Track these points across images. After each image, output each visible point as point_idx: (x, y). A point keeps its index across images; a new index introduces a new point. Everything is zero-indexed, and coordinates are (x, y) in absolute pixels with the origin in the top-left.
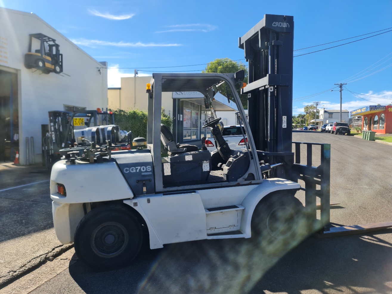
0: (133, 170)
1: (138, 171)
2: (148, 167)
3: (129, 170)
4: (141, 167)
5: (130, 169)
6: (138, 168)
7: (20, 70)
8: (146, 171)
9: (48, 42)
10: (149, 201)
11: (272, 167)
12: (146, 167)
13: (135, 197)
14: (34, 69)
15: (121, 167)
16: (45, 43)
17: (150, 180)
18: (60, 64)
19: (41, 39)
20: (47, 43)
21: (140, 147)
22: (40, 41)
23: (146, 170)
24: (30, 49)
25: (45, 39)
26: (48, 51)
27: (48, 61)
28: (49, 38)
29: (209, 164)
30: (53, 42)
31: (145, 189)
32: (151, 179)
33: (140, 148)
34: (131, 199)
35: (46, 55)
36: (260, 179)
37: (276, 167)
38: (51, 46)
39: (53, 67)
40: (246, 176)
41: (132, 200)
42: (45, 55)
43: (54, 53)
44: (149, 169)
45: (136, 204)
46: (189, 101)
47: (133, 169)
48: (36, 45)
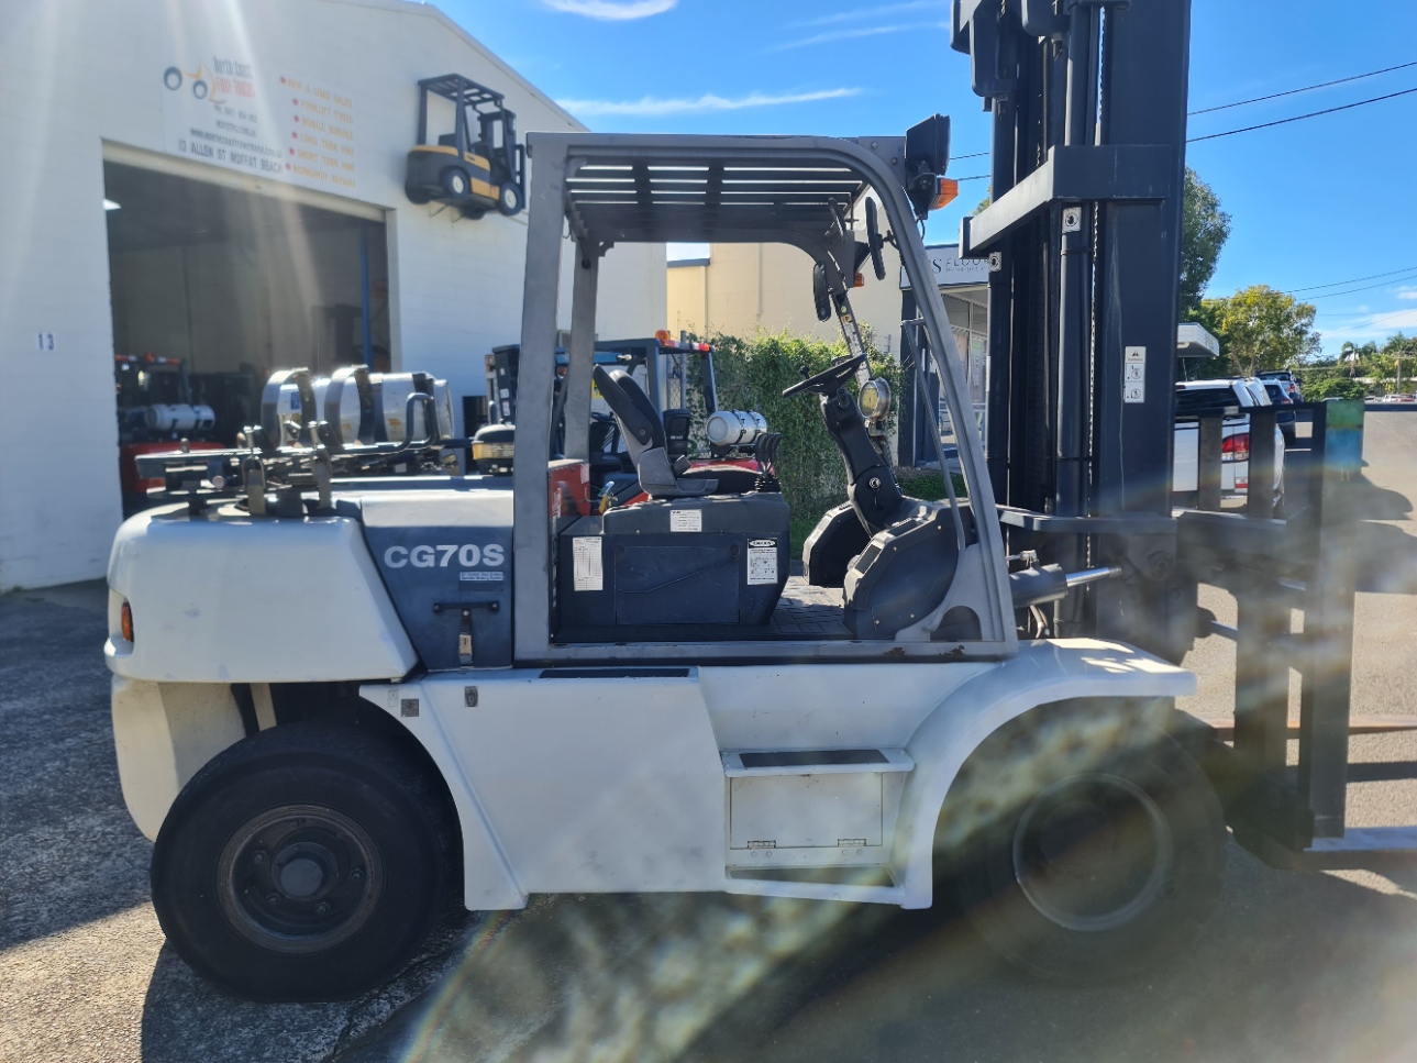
0: (425, 557)
1: (444, 563)
2: (493, 550)
3: (407, 557)
4: (460, 547)
5: (410, 551)
6: (445, 552)
7: (392, 210)
8: (481, 567)
9: (479, 107)
10: (472, 698)
11: (1072, 581)
12: (481, 546)
13: (416, 674)
14: (435, 205)
15: (375, 541)
16: (469, 109)
17: (491, 607)
18: (518, 179)
19: (455, 94)
20: (474, 108)
21: (499, 467)
22: (453, 105)
23: (481, 561)
24: (421, 137)
25: (468, 96)
26: (479, 139)
27: (480, 173)
28: (483, 90)
29: (775, 555)
30: (496, 104)
31: (466, 646)
32: (497, 602)
33: (503, 470)
34: (395, 683)
35: (473, 150)
36: (1004, 639)
37: (1094, 583)
38: (486, 120)
39: (494, 193)
40: (937, 617)
41: (395, 687)
42: (469, 151)
43: (498, 142)
44: (492, 559)
45: (411, 707)
46: (958, 296)
47: (423, 553)
48: (442, 116)
